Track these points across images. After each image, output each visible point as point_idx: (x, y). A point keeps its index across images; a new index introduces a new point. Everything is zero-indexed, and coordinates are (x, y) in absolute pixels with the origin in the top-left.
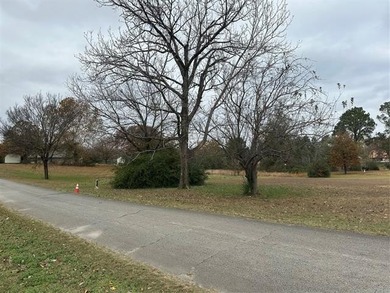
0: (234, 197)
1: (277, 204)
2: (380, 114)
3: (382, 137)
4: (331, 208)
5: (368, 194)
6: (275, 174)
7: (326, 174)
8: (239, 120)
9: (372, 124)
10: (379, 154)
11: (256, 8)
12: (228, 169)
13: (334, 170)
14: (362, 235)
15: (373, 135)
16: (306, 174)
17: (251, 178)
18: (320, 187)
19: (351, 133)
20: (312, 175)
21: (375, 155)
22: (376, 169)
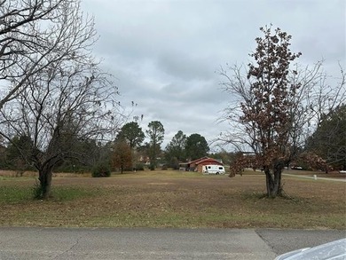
0: (22, 202)
1: (73, 206)
2: (148, 129)
3: (148, 145)
4: (121, 206)
5: (145, 190)
6: (62, 174)
7: (107, 174)
8: (38, 118)
9: (143, 136)
10: (144, 158)
11: (66, 16)
12: (9, 169)
13: (114, 170)
14: (157, 230)
15: (142, 144)
16: (90, 174)
17: (45, 181)
18: (107, 186)
19: (128, 141)
20: (96, 175)
21: (141, 159)
22: (142, 169)
